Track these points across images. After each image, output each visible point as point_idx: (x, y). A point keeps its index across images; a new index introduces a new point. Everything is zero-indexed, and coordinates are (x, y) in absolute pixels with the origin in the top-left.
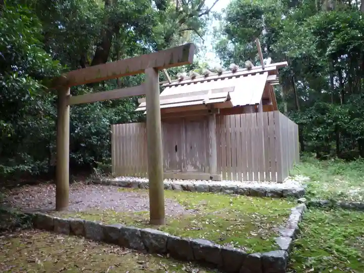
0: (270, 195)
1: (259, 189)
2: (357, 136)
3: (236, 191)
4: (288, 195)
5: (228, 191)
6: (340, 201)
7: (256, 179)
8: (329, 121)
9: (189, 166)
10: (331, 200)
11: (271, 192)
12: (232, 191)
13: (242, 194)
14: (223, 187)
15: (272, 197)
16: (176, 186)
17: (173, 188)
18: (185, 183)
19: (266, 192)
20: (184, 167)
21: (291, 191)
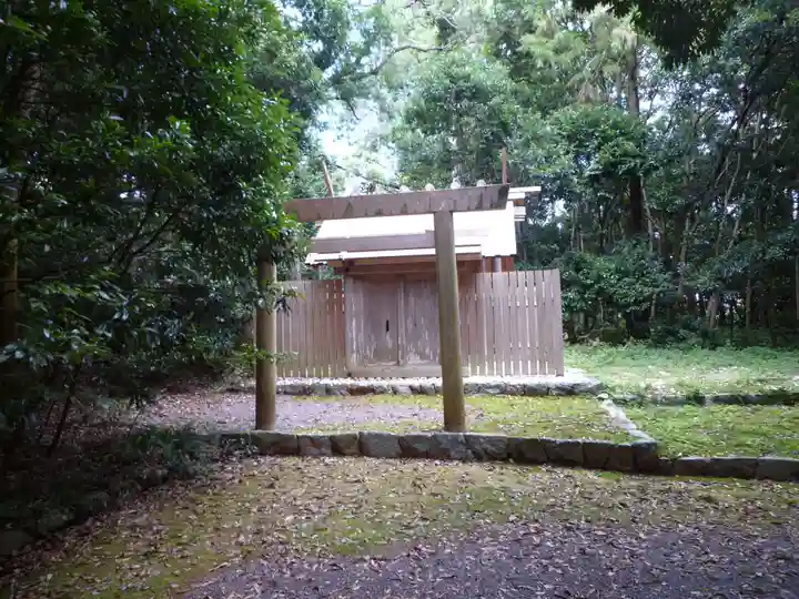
0: (554, 392)
1: (539, 385)
2: (628, 305)
3: (504, 390)
4: (581, 391)
5: (491, 391)
6: (650, 396)
7: (525, 372)
8: (589, 282)
9: (412, 356)
10: (639, 395)
11: (558, 388)
12: (498, 391)
13: (513, 394)
14: (483, 385)
15: (558, 395)
16: (401, 389)
17: (395, 392)
18: (416, 382)
19: (549, 389)
20: (402, 358)
21: (585, 385)
